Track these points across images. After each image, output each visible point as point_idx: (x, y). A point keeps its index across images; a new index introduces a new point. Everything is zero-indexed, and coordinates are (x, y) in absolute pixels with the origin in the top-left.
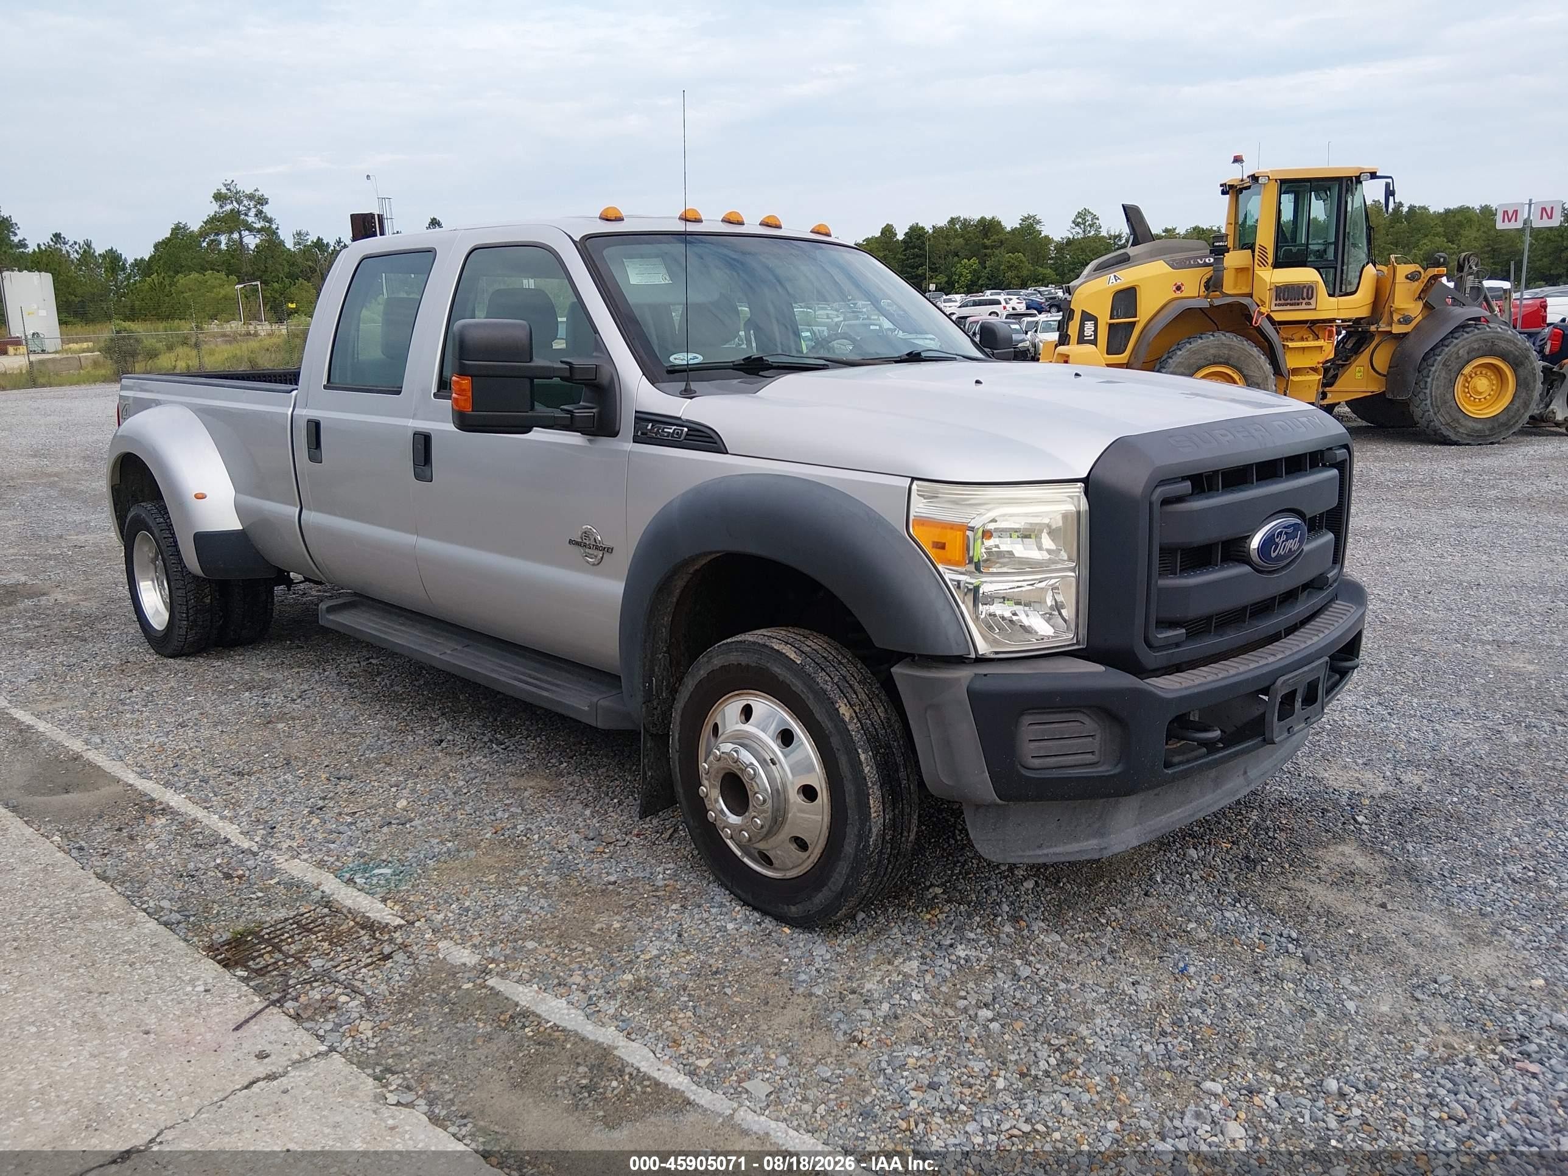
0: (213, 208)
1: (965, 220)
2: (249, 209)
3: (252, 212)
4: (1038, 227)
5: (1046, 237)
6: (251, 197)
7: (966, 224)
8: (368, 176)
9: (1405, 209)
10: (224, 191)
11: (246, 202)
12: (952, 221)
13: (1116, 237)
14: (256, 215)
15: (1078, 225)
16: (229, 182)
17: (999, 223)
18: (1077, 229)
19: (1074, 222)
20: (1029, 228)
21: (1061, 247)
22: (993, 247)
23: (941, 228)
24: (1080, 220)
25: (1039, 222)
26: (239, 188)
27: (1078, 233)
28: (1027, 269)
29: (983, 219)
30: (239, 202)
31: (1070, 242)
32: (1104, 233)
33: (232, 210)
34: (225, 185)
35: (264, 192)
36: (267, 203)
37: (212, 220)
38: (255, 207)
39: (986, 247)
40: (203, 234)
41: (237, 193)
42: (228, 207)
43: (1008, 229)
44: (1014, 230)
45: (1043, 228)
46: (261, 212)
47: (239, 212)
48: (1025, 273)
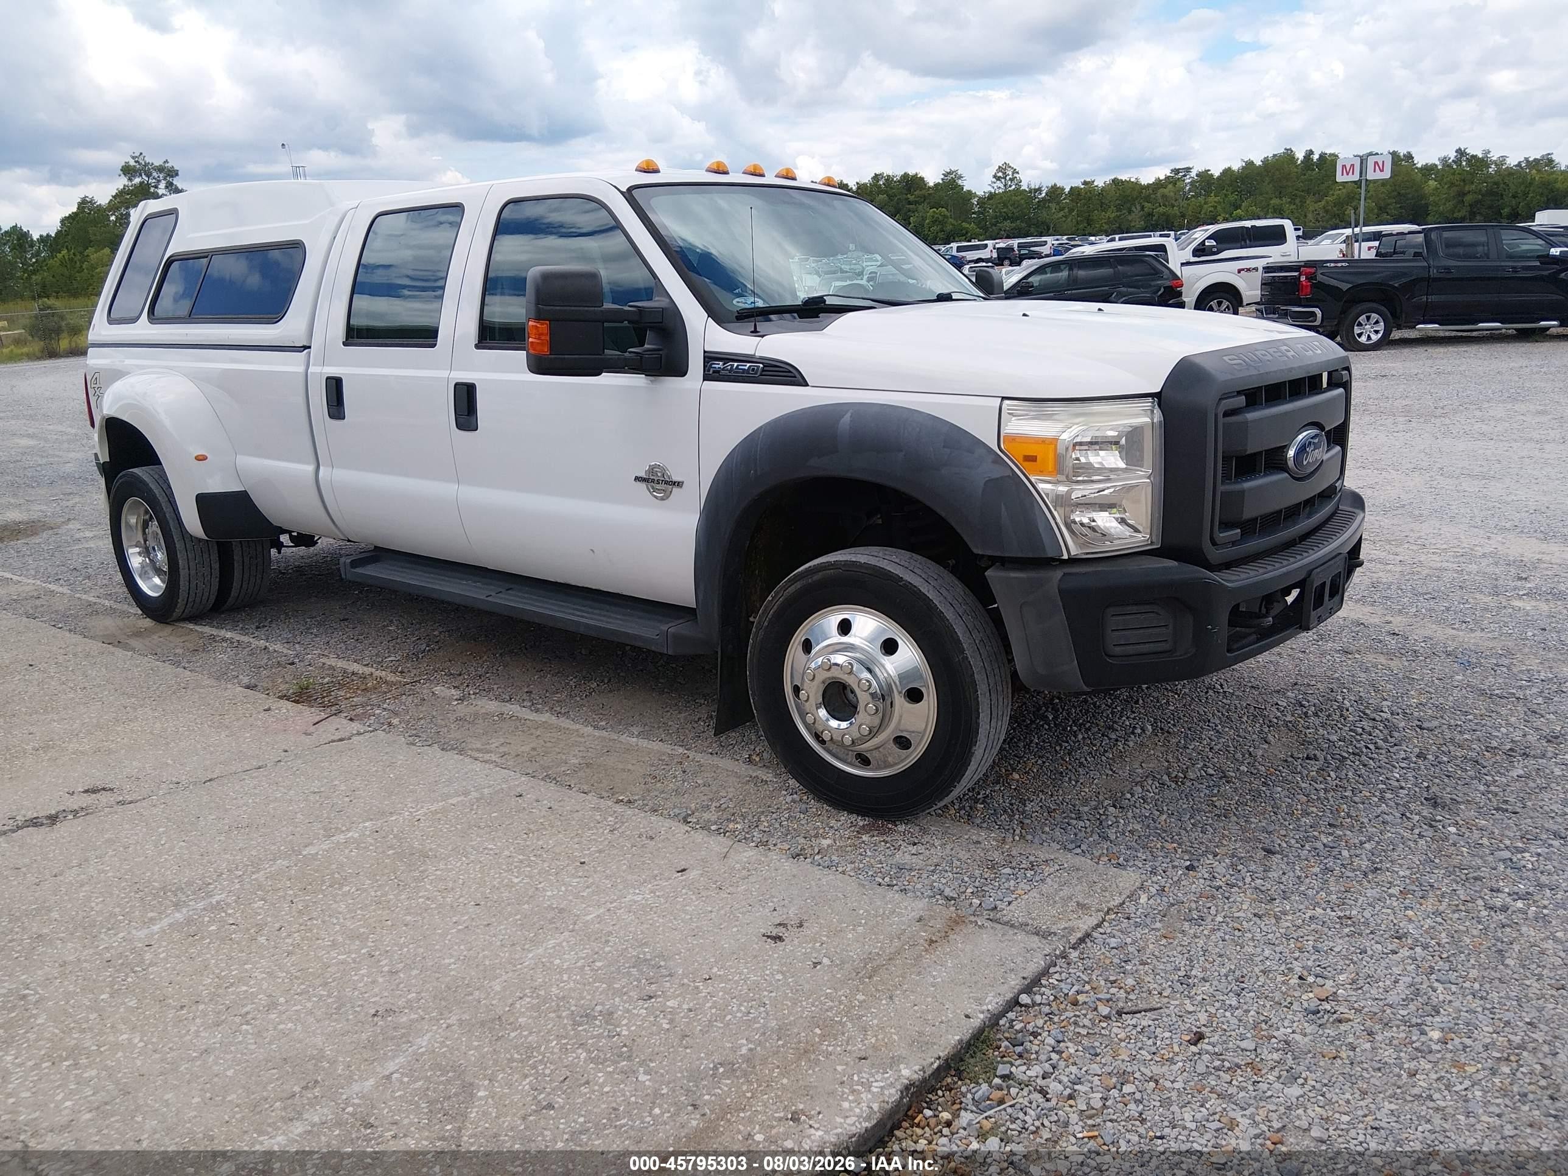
0: (122, 182)
1: (888, 176)
2: (159, 181)
3: (162, 185)
4: (960, 182)
5: (969, 192)
6: (160, 169)
7: (889, 179)
8: (283, 145)
9: (1316, 157)
10: (132, 163)
11: (155, 174)
12: (876, 177)
13: (1036, 190)
14: (167, 187)
15: (998, 179)
16: (137, 154)
17: (922, 179)
18: (999, 184)
19: (995, 176)
20: (951, 184)
21: (982, 201)
22: (916, 203)
23: (865, 185)
24: (1000, 174)
25: (960, 177)
26: (147, 160)
27: (999, 187)
28: (951, 224)
29: (906, 175)
30: (149, 175)
31: (992, 196)
32: (1024, 187)
33: (141, 183)
34: (133, 158)
35: (173, 163)
36: (177, 174)
37: (121, 194)
38: (165, 179)
39: (910, 203)
40: (113, 206)
41: (146, 164)
42: (137, 180)
43: (931, 184)
44: (937, 185)
45: (965, 183)
46: (171, 184)
47: (148, 184)
48: (949, 228)
